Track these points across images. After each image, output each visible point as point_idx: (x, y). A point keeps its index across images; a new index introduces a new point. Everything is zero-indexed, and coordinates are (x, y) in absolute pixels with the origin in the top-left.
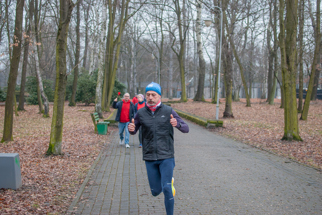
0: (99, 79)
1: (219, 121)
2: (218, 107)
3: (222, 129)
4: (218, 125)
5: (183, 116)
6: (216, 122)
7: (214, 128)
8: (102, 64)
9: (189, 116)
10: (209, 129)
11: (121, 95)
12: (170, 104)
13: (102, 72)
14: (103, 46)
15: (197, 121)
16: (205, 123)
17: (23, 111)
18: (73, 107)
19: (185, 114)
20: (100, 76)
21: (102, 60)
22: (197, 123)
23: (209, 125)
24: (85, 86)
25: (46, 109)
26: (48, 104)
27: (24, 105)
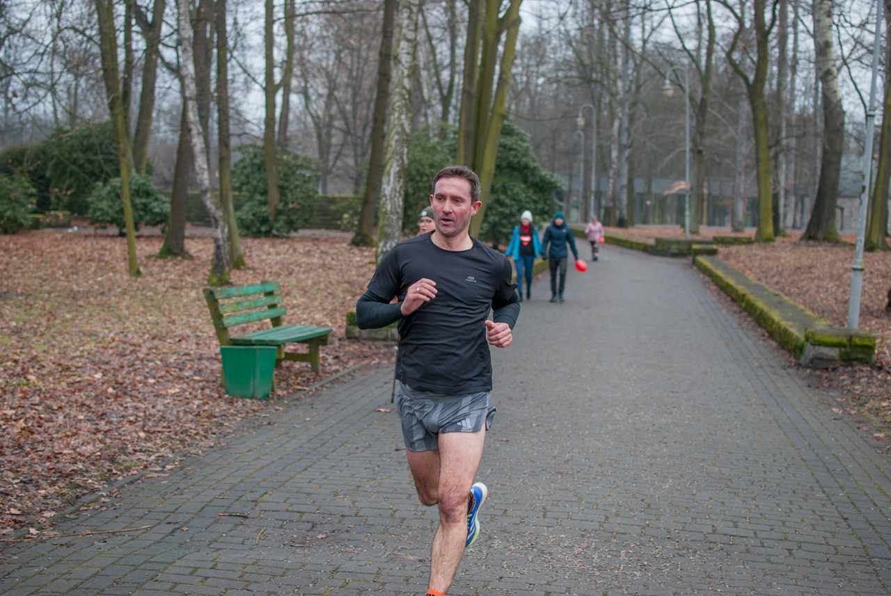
0: (393, 143)
1: (857, 336)
2: (861, 270)
3: (870, 377)
4: (854, 356)
5: (734, 296)
6: (845, 340)
7: (834, 369)
8: (404, 88)
9: (751, 297)
10: (808, 371)
11: (546, 213)
12: (715, 247)
13: (403, 117)
14: (409, 18)
15: (771, 326)
16: (797, 339)
17: (179, 258)
18: (364, 248)
19: (741, 289)
20: (397, 133)
21: (406, 72)
22: (771, 336)
23: (810, 352)
24: (418, 178)
25: (218, 255)
26: (225, 236)
27: (184, 238)
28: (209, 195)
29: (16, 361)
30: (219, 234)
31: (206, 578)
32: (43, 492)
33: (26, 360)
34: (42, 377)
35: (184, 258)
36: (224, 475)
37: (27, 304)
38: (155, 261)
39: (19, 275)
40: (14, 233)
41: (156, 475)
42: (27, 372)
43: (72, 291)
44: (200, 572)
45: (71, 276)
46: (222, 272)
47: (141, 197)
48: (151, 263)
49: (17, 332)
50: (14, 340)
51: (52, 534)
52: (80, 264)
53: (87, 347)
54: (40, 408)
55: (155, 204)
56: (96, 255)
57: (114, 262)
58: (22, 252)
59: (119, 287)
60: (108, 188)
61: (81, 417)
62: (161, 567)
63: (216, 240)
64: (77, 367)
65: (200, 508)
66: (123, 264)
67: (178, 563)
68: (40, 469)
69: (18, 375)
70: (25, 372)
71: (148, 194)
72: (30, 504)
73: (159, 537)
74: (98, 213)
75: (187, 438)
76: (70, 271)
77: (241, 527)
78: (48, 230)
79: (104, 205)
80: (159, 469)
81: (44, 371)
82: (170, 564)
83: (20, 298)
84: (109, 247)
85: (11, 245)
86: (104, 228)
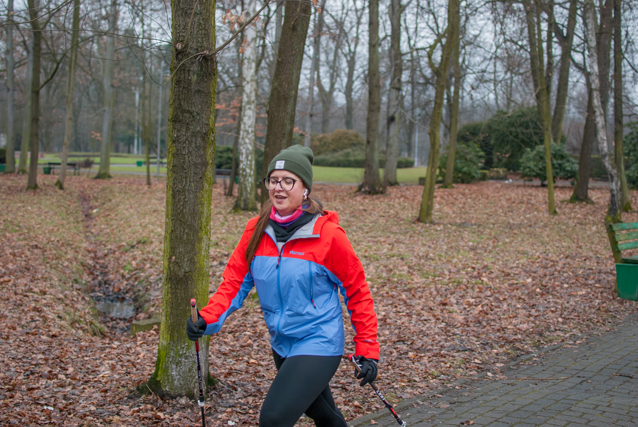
25: (612, 202)
26: (618, 188)
27: (587, 188)
28: (607, 158)
29: (474, 268)
30: (614, 186)
31: (604, 412)
32: (495, 351)
33: (480, 268)
34: (492, 279)
35: (587, 203)
36: (617, 349)
37: (479, 231)
38: (567, 204)
39: (472, 211)
40: (468, 183)
41: (570, 346)
42: (481, 276)
43: (509, 223)
44: (599, 408)
45: (508, 213)
46: (615, 214)
47: (557, 159)
48: (564, 206)
49: (473, 249)
50: (471, 254)
51: (502, 377)
52: (514, 205)
53: (521, 261)
54: (491, 299)
55: (567, 164)
56: (525, 199)
57: (538, 204)
58: (474, 196)
59: (542, 221)
60: (535, 152)
61: (519, 306)
62: (574, 402)
63: (612, 191)
64: (515, 274)
65: (600, 369)
66: (544, 206)
67: (585, 401)
68: (493, 337)
69: (475, 277)
70: (479, 276)
71: (562, 157)
72: (487, 358)
73: (572, 385)
74: (527, 170)
75: (591, 324)
76: (507, 210)
77: (628, 383)
78: (491, 181)
79: (531, 164)
80: (572, 342)
81: (493, 276)
82: (580, 401)
83: (474, 227)
84: (534, 194)
85: (467, 191)
86: (531, 180)
